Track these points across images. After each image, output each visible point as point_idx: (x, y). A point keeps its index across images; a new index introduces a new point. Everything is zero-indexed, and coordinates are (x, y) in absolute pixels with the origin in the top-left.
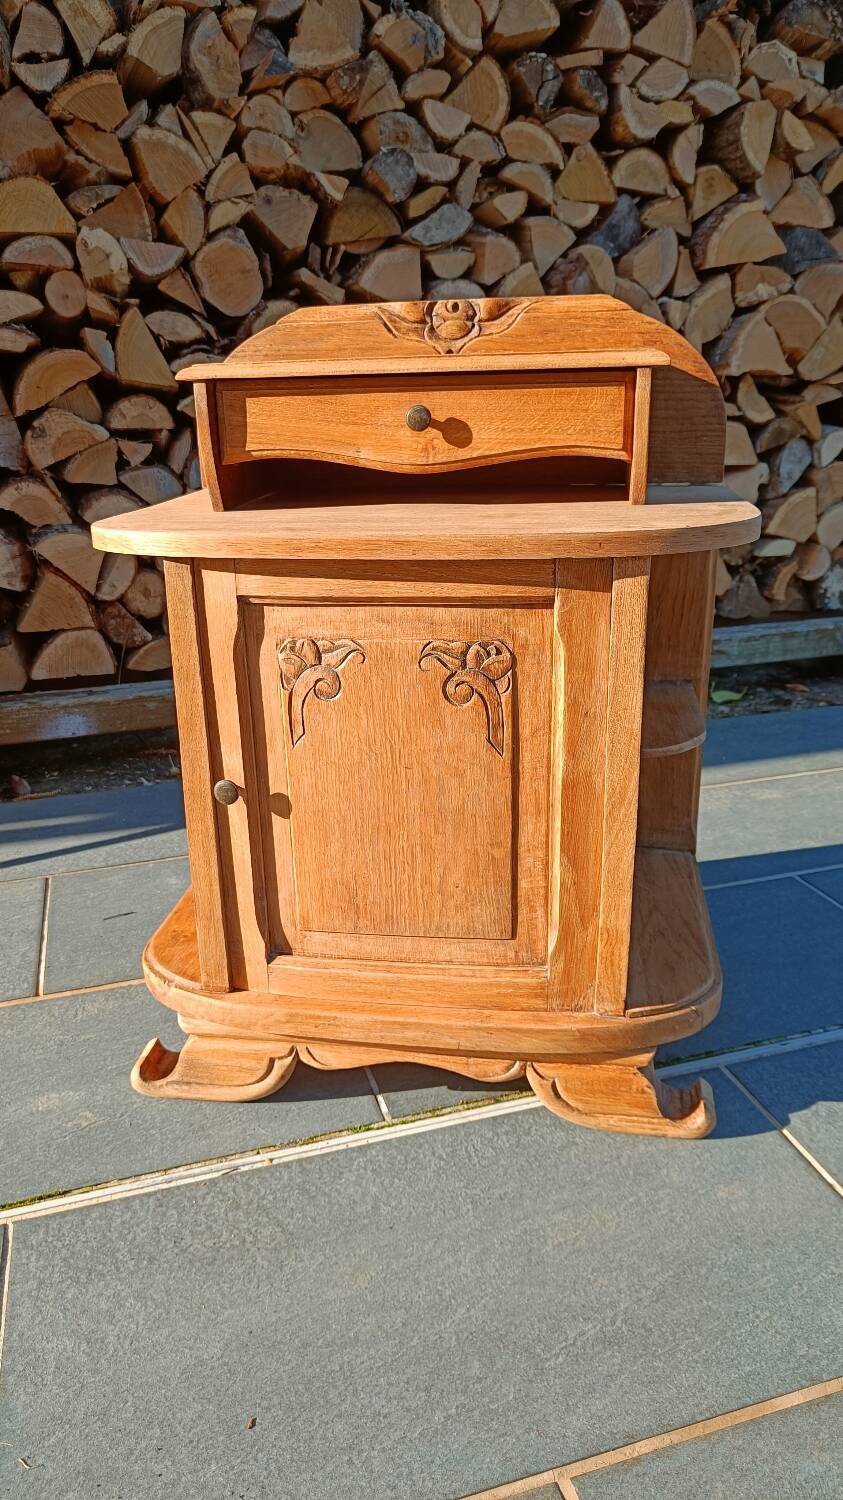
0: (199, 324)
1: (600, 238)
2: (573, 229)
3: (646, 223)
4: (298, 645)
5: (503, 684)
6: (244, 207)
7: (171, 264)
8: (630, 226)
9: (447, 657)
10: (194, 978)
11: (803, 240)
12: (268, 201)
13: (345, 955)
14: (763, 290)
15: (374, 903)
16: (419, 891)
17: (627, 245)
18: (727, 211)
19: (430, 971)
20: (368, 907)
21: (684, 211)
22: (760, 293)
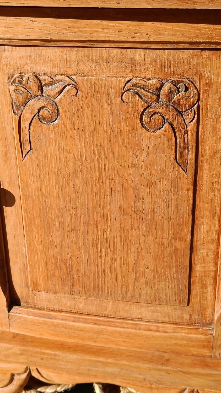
4: (24, 79)
5: (189, 116)
9: (145, 93)
13: (64, 309)
15: (85, 275)
16: (119, 270)
19: (125, 326)
20: (81, 279)
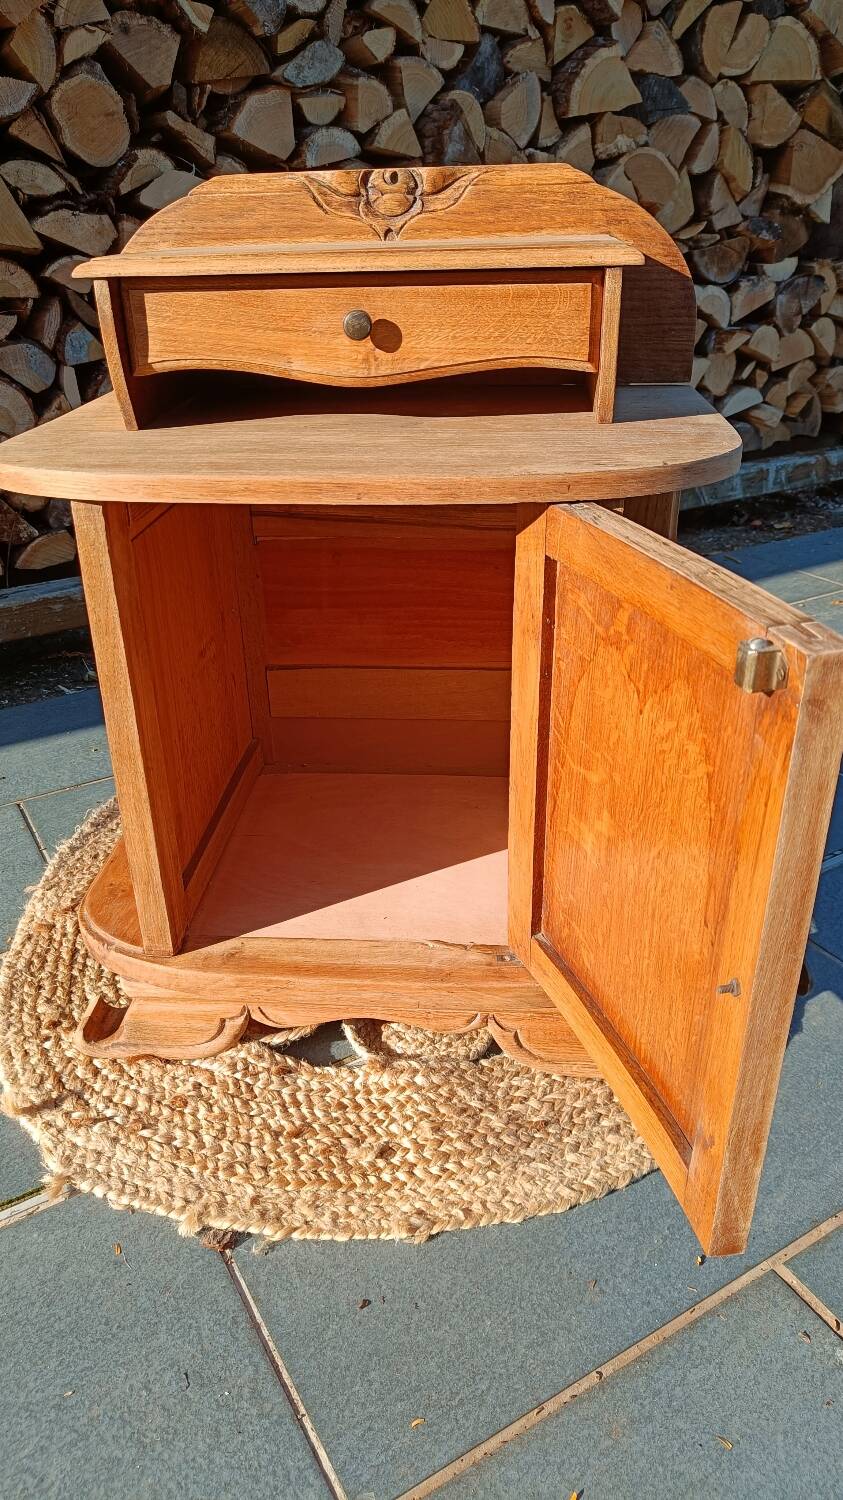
0: (61, 176)
1: (466, 82)
2: (441, 71)
3: (509, 65)
6: (100, 37)
7: (23, 103)
8: (493, 69)
10: (136, 941)
11: (656, 88)
12: (125, 29)
14: (623, 142)
17: (491, 91)
18: (587, 56)
21: (544, 53)
22: (619, 144)
